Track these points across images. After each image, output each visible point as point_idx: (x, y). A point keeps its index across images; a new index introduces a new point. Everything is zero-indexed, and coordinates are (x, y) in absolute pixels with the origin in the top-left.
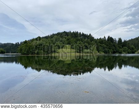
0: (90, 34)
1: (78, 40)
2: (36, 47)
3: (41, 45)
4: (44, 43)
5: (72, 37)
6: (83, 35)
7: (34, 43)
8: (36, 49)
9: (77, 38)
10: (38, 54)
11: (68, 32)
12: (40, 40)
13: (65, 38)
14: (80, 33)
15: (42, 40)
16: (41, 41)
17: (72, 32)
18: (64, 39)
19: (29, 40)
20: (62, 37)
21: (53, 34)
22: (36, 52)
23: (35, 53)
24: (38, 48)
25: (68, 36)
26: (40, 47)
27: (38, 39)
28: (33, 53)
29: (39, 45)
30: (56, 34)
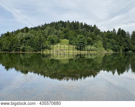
0: (95, 26)
1: (79, 33)
2: (22, 41)
3: (29, 38)
4: (33, 36)
5: (71, 29)
6: (86, 26)
7: (19, 36)
8: (21, 44)
9: (77, 30)
10: (23, 50)
11: (66, 22)
12: (27, 31)
13: (62, 30)
14: (82, 24)
15: (31, 31)
16: (29, 33)
17: (71, 22)
18: (60, 31)
19: (13, 32)
20: (57, 29)
21: (45, 24)
22: (21, 48)
23: (19, 49)
24: (24, 42)
25: (65, 27)
26: (27, 42)
27: (25, 30)
28: (17, 49)
29: (26, 39)
30: (49, 24)
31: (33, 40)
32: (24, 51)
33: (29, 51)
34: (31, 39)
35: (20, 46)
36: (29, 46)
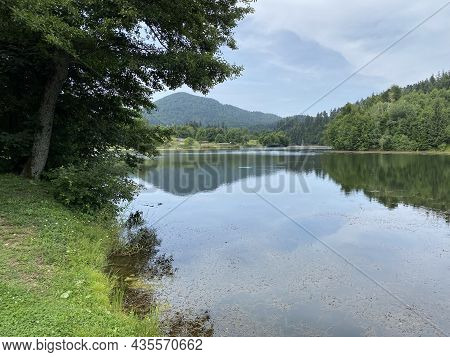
2: (383, 123)
3: (403, 115)
4: (415, 107)
7: (375, 112)
8: (382, 131)
10: (388, 146)
12: (396, 98)
15: (406, 96)
16: (402, 101)
22: (382, 141)
23: (377, 143)
24: (390, 126)
26: (396, 125)
27: (391, 94)
28: (372, 144)
29: (395, 117)
31: (415, 120)
32: (391, 149)
33: (404, 149)
34: (409, 117)
35: (379, 137)
36: (403, 136)
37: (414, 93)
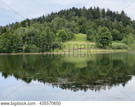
0: (123, 12)
1: (99, 24)
2: (24, 38)
3: (33, 35)
4: (38, 31)
5: (88, 18)
6: (110, 13)
7: (20, 32)
8: (24, 42)
9: (98, 20)
10: (27, 51)
11: (80, 9)
13: (75, 20)
14: (103, 10)
15: (34, 25)
16: (32, 27)
18: (73, 23)
20: (69, 19)
22: (24, 48)
23: (21, 49)
24: (28, 40)
25: (80, 16)
26: (30, 40)
27: (27, 23)
28: (19, 49)
29: (29, 36)
30: (58, 12)
31: (39, 37)
32: (29, 52)
33: (35, 52)
34: (36, 36)
35: (22, 46)
36: (34, 45)
37: (37, 24)
